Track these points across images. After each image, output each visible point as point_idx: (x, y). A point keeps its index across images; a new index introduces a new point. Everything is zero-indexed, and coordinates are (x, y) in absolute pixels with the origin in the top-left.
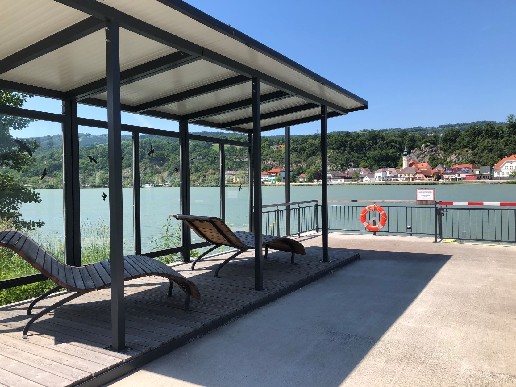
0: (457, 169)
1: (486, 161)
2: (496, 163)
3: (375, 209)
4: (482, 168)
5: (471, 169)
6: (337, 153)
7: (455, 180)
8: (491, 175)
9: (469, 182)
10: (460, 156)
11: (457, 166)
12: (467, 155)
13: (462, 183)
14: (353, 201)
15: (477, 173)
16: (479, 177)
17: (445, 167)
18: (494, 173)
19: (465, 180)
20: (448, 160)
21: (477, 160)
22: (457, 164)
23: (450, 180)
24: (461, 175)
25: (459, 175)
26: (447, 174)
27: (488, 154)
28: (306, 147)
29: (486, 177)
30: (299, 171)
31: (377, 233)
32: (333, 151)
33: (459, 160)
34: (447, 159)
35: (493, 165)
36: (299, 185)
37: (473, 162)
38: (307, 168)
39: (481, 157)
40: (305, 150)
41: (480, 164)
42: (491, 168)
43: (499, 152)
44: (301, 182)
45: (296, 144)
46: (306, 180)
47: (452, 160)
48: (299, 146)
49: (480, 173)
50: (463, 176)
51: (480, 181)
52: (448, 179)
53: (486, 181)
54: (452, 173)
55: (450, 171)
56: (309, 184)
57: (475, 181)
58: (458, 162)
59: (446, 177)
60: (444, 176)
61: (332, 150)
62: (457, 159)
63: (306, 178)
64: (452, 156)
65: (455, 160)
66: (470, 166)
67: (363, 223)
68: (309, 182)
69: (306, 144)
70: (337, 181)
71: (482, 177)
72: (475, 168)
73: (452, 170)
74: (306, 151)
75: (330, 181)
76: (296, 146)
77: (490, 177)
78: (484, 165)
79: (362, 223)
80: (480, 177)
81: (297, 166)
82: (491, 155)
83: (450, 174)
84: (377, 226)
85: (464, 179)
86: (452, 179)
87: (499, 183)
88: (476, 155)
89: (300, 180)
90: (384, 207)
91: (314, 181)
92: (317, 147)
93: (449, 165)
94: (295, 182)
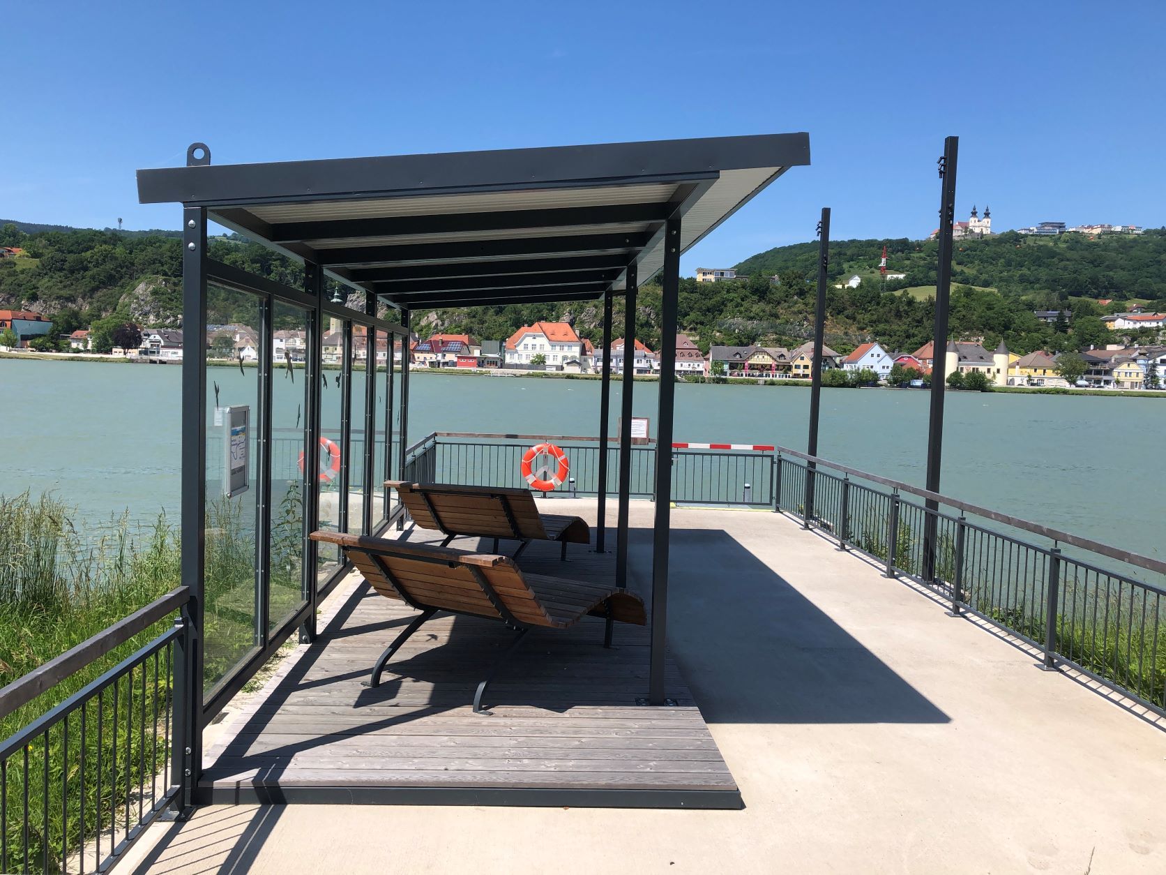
0: (440, 342)
1: (491, 331)
2: (509, 337)
3: (550, 451)
4: (485, 343)
5: (465, 344)
6: (175, 284)
7: (437, 366)
8: (501, 360)
9: (463, 370)
10: (445, 316)
11: (439, 337)
12: (458, 315)
13: (451, 373)
14: (508, 436)
15: (477, 353)
16: (481, 363)
17: (417, 336)
18: (504, 356)
19: (456, 366)
20: (423, 323)
21: (476, 327)
22: (440, 333)
23: (428, 364)
24: (447, 355)
25: (445, 355)
26: (422, 351)
27: (494, 317)
28: (89, 262)
29: (493, 363)
30: (68, 323)
31: (548, 494)
32: (165, 280)
33: (443, 325)
34: (420, 320)
35: (503, 340)
36: (72, 359)
37: (469, 331)
38: (93, 316)
39: (482, 322)
40: (86, 269)
41: (481, 335)
42: (501, 346)
43: (513, 316)
44: (78, 351)
45: (59, 250)
46: (89, 347)
47: (431, 323)
48: (71, 257)
49: (481, 354)
50: (451, 357)
51: (484, 370)
52: (424, 363)
53: (494, 370)
54: (431, 351)
55: (427, 347)
56: (101, 358)
57: (474, 369)
58: (442, 328)
59: (418, 358)
60: (416, 355)
61: (161, 278)
62: (440, 323)
63: (90, 342)
64: (430, 315)
65: (437, 325)
66: (464, 338)
67: (527, 477)
68: (99, 351)
69: (89, 254)
70: (175, 353)
71: (486, 363)
72: (472, 343)
73: (432, 346)
74: (89, 273)
75: (158, 352)
76: (59, 255)
77: (499, 364)
78: (488, 338)
79: (525, 475)
80: (483, 362)
81: (63, 308)
82: (501, 319)
83: (428, 352)
84: (552, 481)
85: (454, 364)
86: (432, 363)
87: (515, 375)
88: (474, 317)
89: (74, 345)
90: (563, 447)
91: (114, 350)
92: (120, 265)
93: (424, 332)
94: (59, 351)
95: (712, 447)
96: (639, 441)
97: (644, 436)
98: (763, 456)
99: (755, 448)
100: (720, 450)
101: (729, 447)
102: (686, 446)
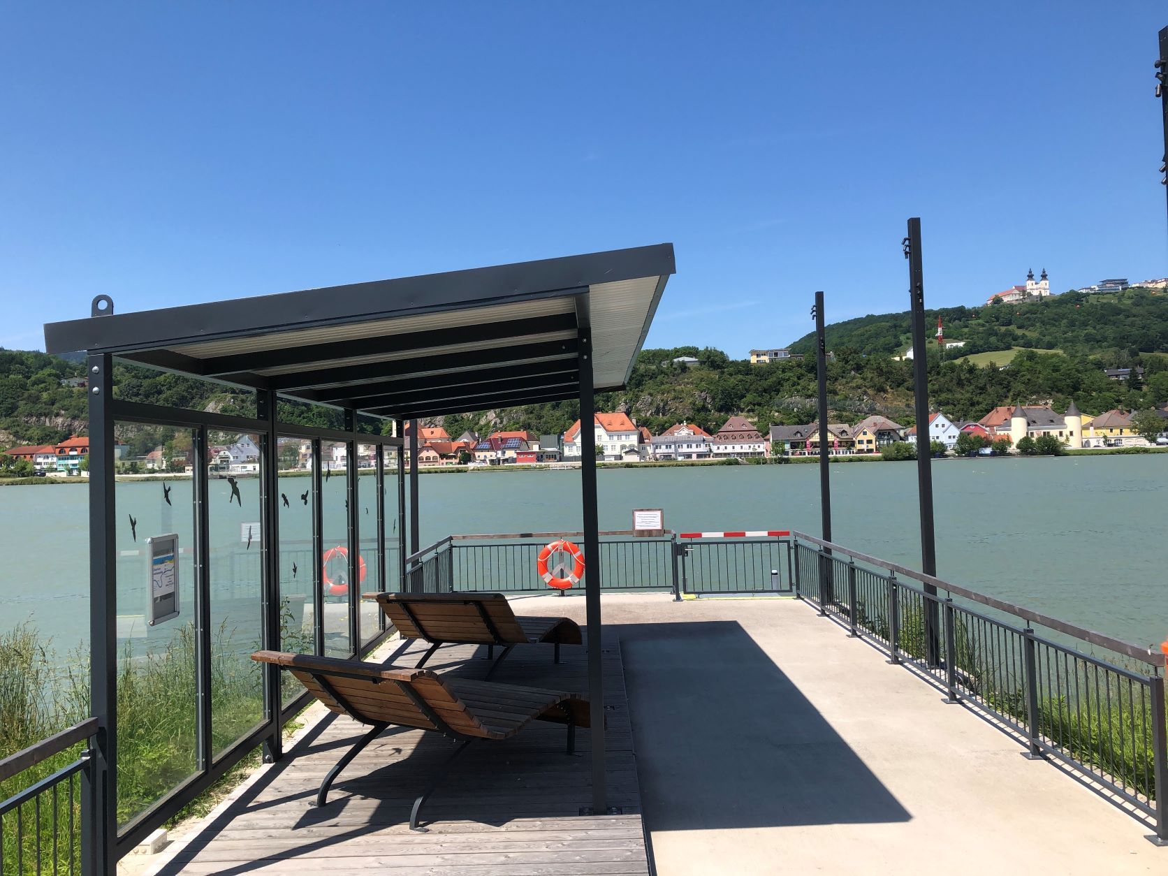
0: (500, 440)
1: (549, 425)
2: (566, 430)
3: (565, 548)
4: (543, 437)
5: (524, 440)
6: (243, 401)
7: (497, 463)
8: (560, 453)
9: (523, 466)
10: (503, 414)
11: (498, 435)
12: (516, 412)
13: (511, 470)
14: (523, 536)
15: (536, 448)
16: (540, 457)
17: (477, 435)
18: (563, 449)
19: (515, 462)
20: (483, 422)
21: (534, 422)
22: (499, 431)
23: (488, 462)
24: (507, 452)
25: (504, 452)
26: (482, 450)
27: (551, 412)
28: (163, 386)
29: (552, 457)
30: (145, 445)
31: (566, 592)
32: (233, 398)
33: (501, 422)
34: (479, 419)
35: (562, 433)
36: (147, 480)
37: (527, 427)
38: (167, 436)
39: (540, 417)
40: (160, 392)
41: (539, 430)
42: (559, 439)
43: (570, 409)
44: (153, 471)
45: (136, 377)
46: (164, 467)
47: (490, 422)
48: (146, 383)
49: (540, 449)
50: (510, 454)
51: (543, 464)
52: (484, 461)
53: (553, 464)
54: (491, 449)
55: (487, 445)
56: (175, 476)
57: (534, 464)
58: (501, 426)
59: (479, 456)
60: (477, 454)
61: (229, 395)
62: (499, 421)
63: (164, 462)
64: (488, 414)
65: (495, 423)
66: (523, 434)
67: (544, 576)
68: (173, 470)
69: (162, 378)
70: (245, 467)
71: (544, 457)
72: (531, 438)
73: (491, 444)
74: (164, 396)
75: (228, 468)
76: (135, 381)
77: (558, 458)
78: (546, 433)
80: (542, 456)
81: (139, 431)
82: (558, 413)
83: (488, 450)
84: (569, 579)
85: (514, 460)
86: (492, 461)
87: (574, 467)
88: (532, 413)
89: (150, 466)
90: (578, 544)
91: (186, 468)
92: (191, 387)
93: (483, 431)
94: (136, 472)
95: (726, 535)
96: (654, 533)
97: (659, 527)
98: (779, 542)
99: (770, 534)
100: (734, 538)
101: (743, 534)
102: (700, 535)
